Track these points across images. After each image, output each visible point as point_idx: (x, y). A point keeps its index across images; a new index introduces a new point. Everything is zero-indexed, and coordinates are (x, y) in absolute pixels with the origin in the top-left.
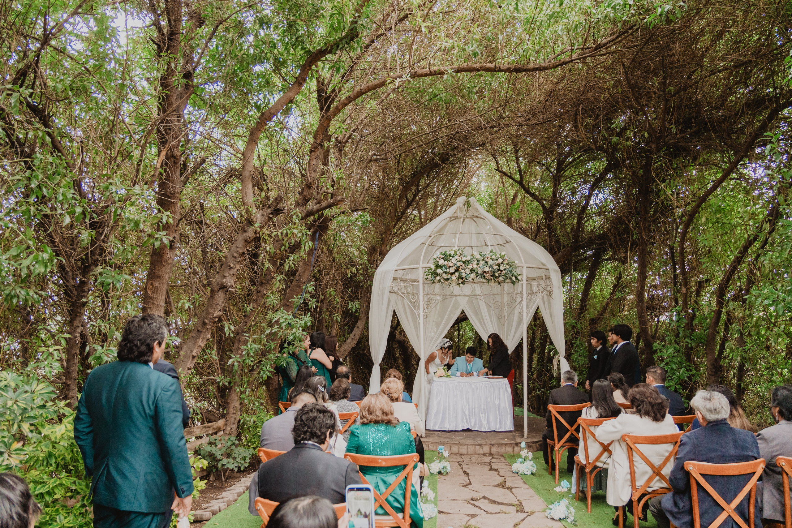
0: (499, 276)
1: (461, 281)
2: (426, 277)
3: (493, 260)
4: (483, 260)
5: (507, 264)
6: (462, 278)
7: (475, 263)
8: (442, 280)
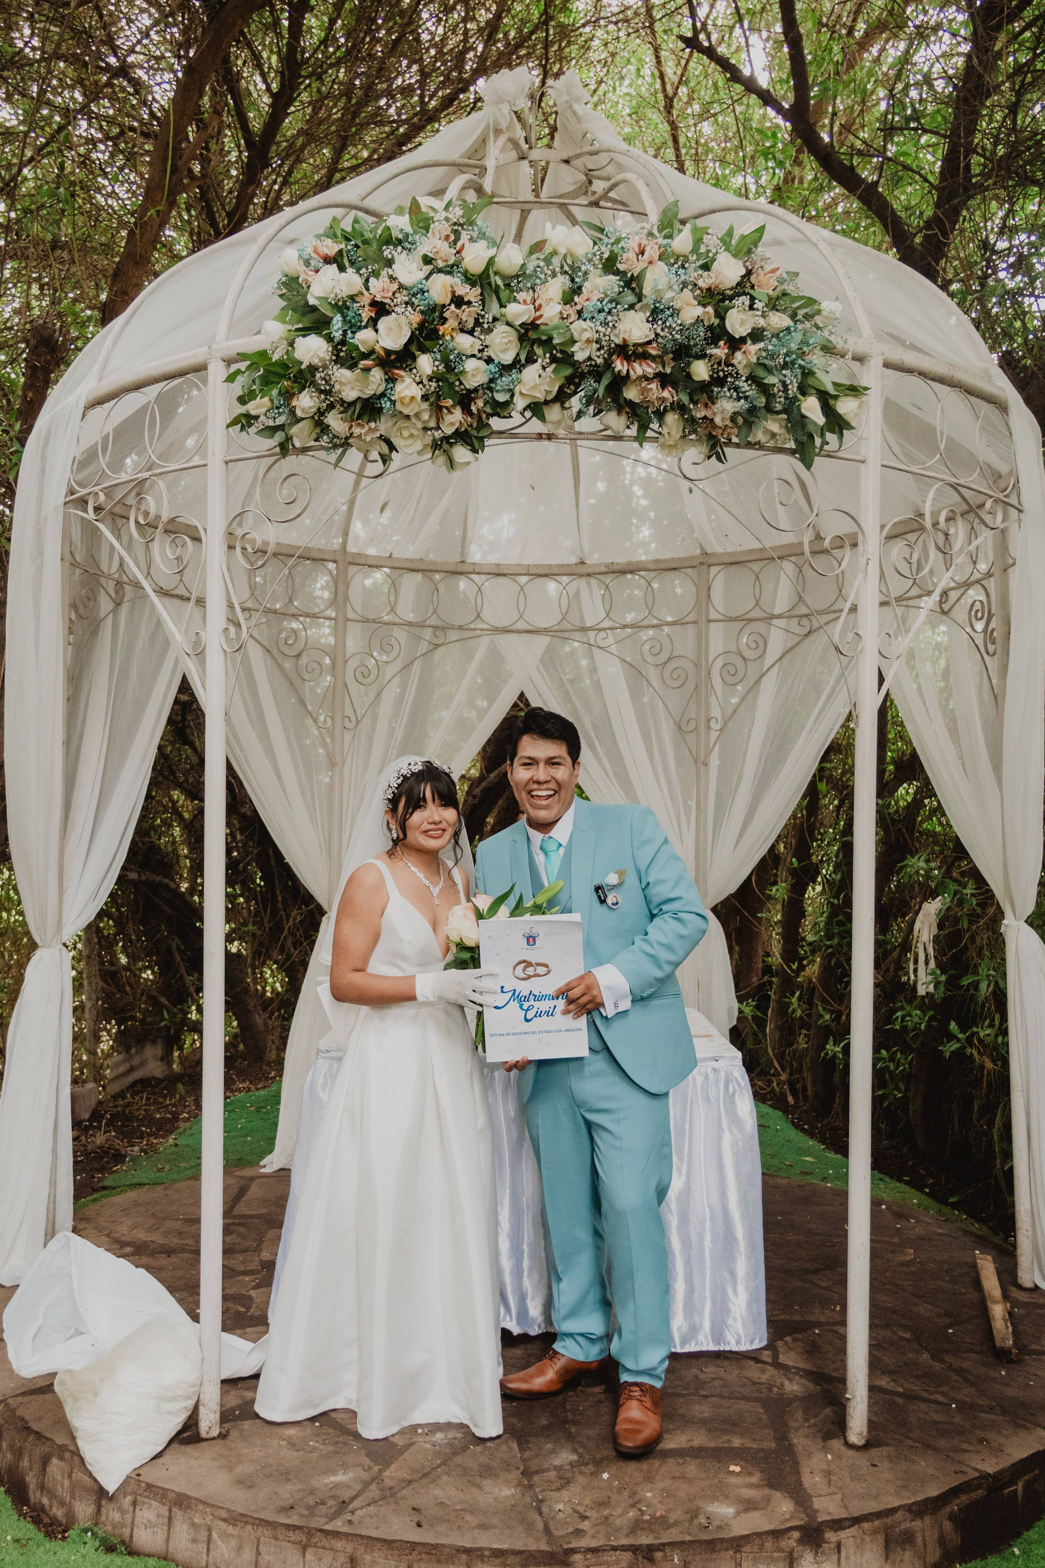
0: (718, 381)
1: (455, 419)
2: (242, 409)
3: (678, 261)
4: (610, 265)
5: (773, 304)
6: (465, 400)
7: (556, 286)
8: (335, 421)
